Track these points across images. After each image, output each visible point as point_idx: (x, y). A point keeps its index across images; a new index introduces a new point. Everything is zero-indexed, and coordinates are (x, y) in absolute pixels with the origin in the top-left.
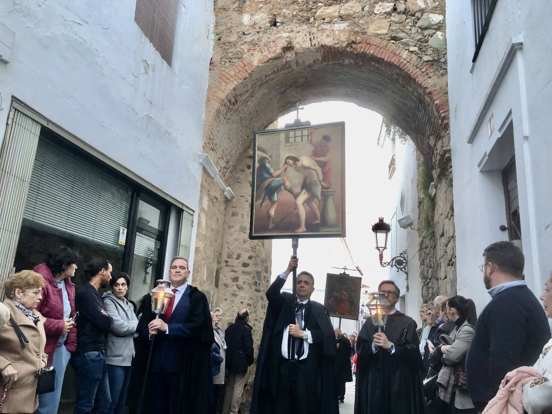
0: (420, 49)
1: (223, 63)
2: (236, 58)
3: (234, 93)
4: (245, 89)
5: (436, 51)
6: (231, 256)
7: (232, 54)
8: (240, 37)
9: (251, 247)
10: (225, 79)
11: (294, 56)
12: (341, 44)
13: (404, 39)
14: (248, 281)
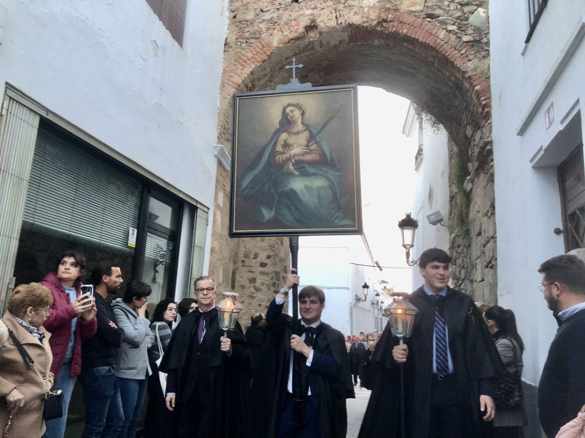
0: (459, 28)
1: (239, 43)
2: (253, 38)
3: (251, 77)
4: (264, 73)
5: (477, 30)
6: (248, 255)
7: (248, 34)
8: (257, 15)
9: (269, 246)
10: (242, 62)
11: (318, 36)
12: (370, 23)
13: (440, 16)
14: (266, 282)
